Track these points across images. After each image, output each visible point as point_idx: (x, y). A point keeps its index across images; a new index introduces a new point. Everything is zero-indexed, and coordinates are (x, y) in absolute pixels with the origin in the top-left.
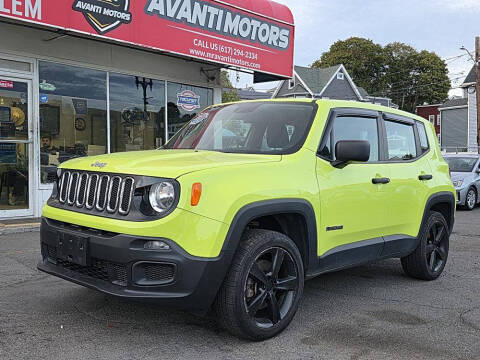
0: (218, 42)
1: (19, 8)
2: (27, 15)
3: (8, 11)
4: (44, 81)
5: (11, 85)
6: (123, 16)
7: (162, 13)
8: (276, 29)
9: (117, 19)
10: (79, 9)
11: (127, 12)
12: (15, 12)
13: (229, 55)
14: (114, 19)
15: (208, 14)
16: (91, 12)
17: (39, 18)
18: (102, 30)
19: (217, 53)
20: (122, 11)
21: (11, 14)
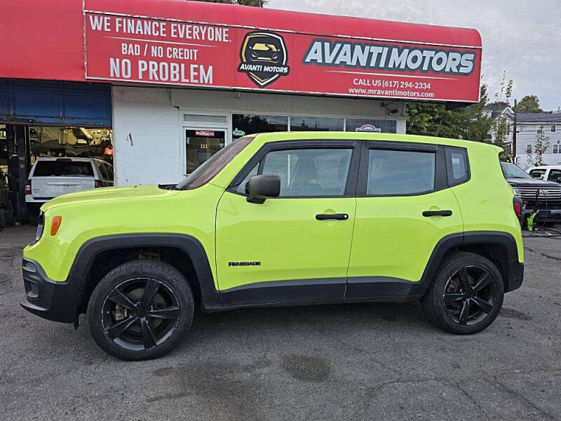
0: (382, 78)
1: (195, 77)
2: (202, 82)
3: (188, 81)
4: (236, 129)
5: (213, 134)
6: (281, 70)
7: (320, 61)
8: (457, 55)
9: (275, 73)
10: (242, 71)
11: (284, 66)
12: (192, 80)
13: (395, 88)
14: (273, 74)
15: (370, 54)
16: (253, 72)
17: (211, 82)
18: (262, 84)
19: (381, 88)
20: (281, 66)
21: (190, 83)
